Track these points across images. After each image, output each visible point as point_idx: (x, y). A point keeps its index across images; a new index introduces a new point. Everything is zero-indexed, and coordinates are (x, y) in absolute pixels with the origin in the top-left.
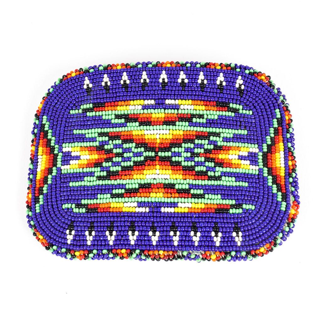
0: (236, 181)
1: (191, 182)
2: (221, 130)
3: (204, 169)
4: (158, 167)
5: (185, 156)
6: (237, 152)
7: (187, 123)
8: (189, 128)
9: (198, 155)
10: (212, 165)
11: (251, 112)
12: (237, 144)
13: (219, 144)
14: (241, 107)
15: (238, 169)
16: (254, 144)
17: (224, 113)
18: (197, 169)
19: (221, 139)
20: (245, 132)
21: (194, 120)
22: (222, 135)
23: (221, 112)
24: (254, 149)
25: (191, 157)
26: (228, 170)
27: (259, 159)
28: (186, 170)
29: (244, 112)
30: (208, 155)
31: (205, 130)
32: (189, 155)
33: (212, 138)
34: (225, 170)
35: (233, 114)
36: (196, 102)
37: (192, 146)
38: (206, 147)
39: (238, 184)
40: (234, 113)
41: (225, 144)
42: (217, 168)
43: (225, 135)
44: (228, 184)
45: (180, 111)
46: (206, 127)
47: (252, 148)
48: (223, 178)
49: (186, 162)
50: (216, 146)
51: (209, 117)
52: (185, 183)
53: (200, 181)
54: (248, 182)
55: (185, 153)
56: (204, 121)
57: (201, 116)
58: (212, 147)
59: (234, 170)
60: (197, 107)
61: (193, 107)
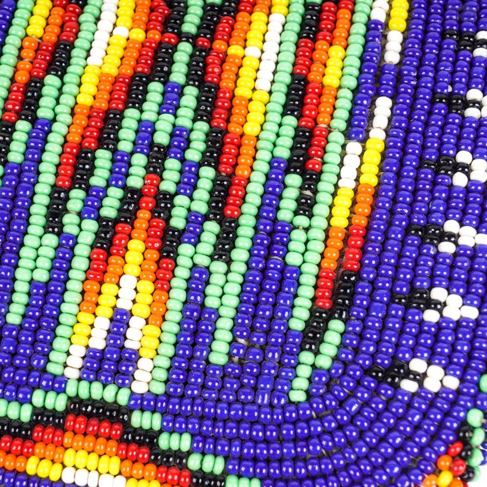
0: (31, 282)
1: (60, 129)
2: (239, 267)
3: (98, 180)
4: (139, 35)
5: (158, 126)
6: (141, 311)
7: (284, 153)
8: (264, 156)
9: (155, 169)
10: (110, 209)
11: (297, 396)
12: (174, 316)
13: (185, 249)
14: (325, 362)
15: (78, 298)
16: (166, 382)
17: (306, 292)
18: (103, 158)
19: (203, 261)
20: (219, 355)
21: (294, 180)
22: (219, 267)
23: (312, 281)
24: (148, 377)
25: (152, 144)
26: (80, 263)
27: (104, 386)
28: (105, 120)
29: (304, 371)
30: (148, 202)
31: (250, 208)
32: (161, 138)
33: (212, 228)
34: (82, 250)
35: (297, 325)
36: (366, 199)
37: (193, 155)
38: (181, 200)
39: (22, 287)
40: (303, 331)
41: (182, 273)
42: (91, 225)
43: (217, 279)
44: (26, 253)
45: (337, 137)
46: (258, 217)
47: (150, 368)
48: (51, 240)
49: (135, 125)
50: (179, 237)
51: (298, 236)
52: (58, 109)
53: (56, 160)
54: (21, 327)
55: (169, 128)
56: (285, 215)
57: (305, 206)
58: (178, 222)
59: (74, 285)
60: (344, 201)
61: (347, 184)
